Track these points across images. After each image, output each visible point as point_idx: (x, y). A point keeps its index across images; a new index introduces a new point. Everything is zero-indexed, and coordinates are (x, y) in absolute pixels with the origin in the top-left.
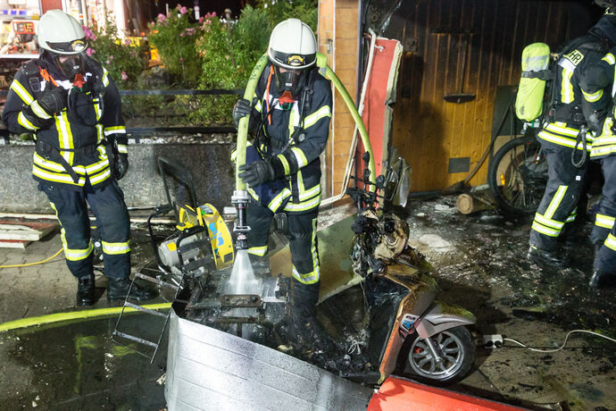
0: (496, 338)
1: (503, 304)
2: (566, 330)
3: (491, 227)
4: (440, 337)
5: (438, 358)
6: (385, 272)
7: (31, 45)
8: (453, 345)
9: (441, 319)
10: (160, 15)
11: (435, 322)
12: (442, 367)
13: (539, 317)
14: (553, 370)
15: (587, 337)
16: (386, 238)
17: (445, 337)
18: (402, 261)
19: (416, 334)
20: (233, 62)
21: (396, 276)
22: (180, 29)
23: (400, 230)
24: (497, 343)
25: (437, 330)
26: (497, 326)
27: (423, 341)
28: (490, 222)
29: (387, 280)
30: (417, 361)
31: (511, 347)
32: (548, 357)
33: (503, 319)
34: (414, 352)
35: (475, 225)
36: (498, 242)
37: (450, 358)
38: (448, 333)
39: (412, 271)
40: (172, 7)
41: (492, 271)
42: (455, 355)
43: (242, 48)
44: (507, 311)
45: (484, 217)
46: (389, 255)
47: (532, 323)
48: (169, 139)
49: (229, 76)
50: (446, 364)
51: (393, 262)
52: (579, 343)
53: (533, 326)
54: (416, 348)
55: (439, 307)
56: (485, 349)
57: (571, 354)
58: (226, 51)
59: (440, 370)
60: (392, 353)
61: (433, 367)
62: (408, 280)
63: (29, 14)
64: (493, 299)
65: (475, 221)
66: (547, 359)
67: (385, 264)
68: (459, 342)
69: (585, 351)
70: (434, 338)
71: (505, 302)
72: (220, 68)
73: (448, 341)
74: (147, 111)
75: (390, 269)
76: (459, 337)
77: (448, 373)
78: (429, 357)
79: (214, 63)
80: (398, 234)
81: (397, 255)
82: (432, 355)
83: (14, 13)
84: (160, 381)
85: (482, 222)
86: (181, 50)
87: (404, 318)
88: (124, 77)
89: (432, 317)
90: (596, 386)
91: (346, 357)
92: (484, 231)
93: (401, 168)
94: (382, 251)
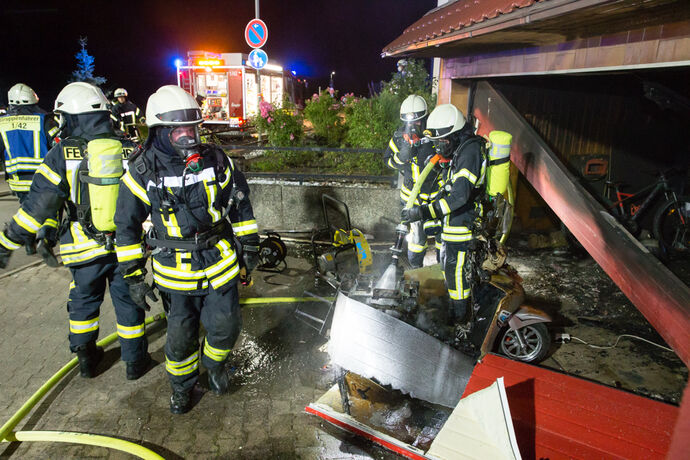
0: (565, 336)
1: (570, 313)
2: (618, 335)
3: (561, 259)
4: (525, 330)
5: (522, 345)
6: (490, 280)
7: (219, 114)
8: (534, 337)
9: (527, 316)
10: (315, 95)
11: (523, 318)
12: (525, 352)
13: (598, 324)
14: (606, 360)
15: (633, 340)
16: (491, 257)
17: (529, 330)
18: (501, 273)
19: (508, 327)
20: (372, 129)
21: (498, 283)
22: (328, 104)
23: (502, 251)
24: (566, 340)
25: (524, 324)
26: (566, 328)
27: (512, 332)
28: (561, 256)
29: (490, 286)
30: (507, 346)
31: (575, 343)
32: (604, 351)
33: (570, 324)
34: (505, 340)
35: (549, 257)
36: (567, 270)
37: (531, 346)
38: (531, 328)
39: (508, 281)
40: (323, 89)
41: (562, 290)
42: (535, 344)
43: (379, 120)
44: (574, 318)
45: (556, 252)
46: (492, 268)
47: (592, 329)
48: (323, 184)
49: (368, 139)
50: (529, 350)
51: (496, 273)
52: (628, 343)
53: (593, 330)
54: (507, 337)
55: (526, 308)
56: (557, 343)
57: (620, 351)
58: (367, 122)
59: (523, 354)
60: (490, 339)
61: (518, 352)
62: (505, 286)
63: (219, 93)
64: (562, 310)
65: (548, 254)
66: (604, 353)
67: (489, 273)
68: (538, 334)
69: (632, 349)
70: (521, 330)
71: (573, 312)
72: (361, 134)
73: (531, 334)
74: (305, 163)
75: (493, 278)
76: (539, 331)
77: (530, 357)
78: (516, 345)
79: (356, 130)
80: (500, 253)
81: (499, 268)
82: (518, 343)
83: (209, 92)
84: (321, 349)
85: (554, 255)
86: (328, 120)
87: (501, 312)
88: (292, 138)
89: (521, 315)
90: (640, 373)
91: (457, 339)
92: (556, 262)
93: (505, 208)
94: (488, 264)
